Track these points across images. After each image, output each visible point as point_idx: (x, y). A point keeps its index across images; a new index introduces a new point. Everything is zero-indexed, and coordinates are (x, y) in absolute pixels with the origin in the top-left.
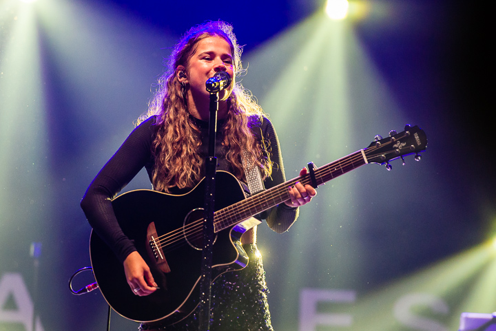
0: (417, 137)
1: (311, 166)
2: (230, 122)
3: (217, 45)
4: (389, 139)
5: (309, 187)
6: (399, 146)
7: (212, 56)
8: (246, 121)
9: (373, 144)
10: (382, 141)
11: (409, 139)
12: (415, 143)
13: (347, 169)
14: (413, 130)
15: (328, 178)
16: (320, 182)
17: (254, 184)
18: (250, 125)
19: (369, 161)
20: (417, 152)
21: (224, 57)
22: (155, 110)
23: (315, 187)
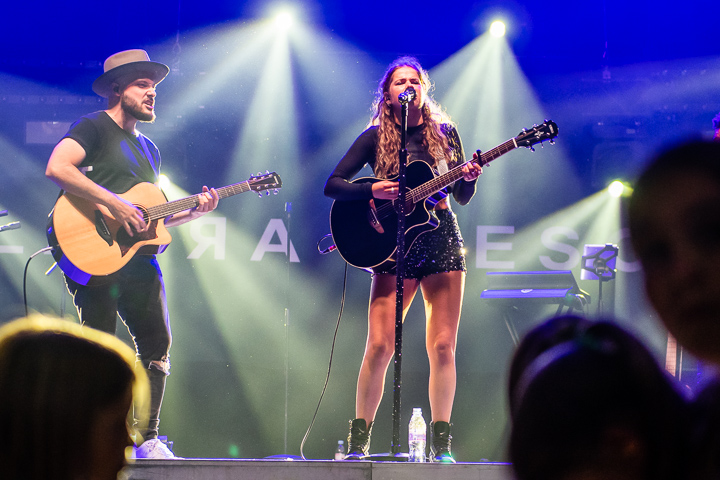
0: (551, 128)
1: (479, 152)
2: (427, 128)
3: (406, 73)
4: (532, 130)
5: (476, 165)
6: (539, 134)
7: (403, 81)
8: (439, 127)
9: (522, 133)
10: (527, 131)
11: (546, 129)
12: (549, 131)
13: (503, 152)
14: (548, 123)
15: (490, 159)
16: (485, 163)
17: (442, 168)
18: (442, 129)
19: (518, 146)
20: (552, 137)
21: (413, 81)
22: (377, 122)
23: (481, 166)
